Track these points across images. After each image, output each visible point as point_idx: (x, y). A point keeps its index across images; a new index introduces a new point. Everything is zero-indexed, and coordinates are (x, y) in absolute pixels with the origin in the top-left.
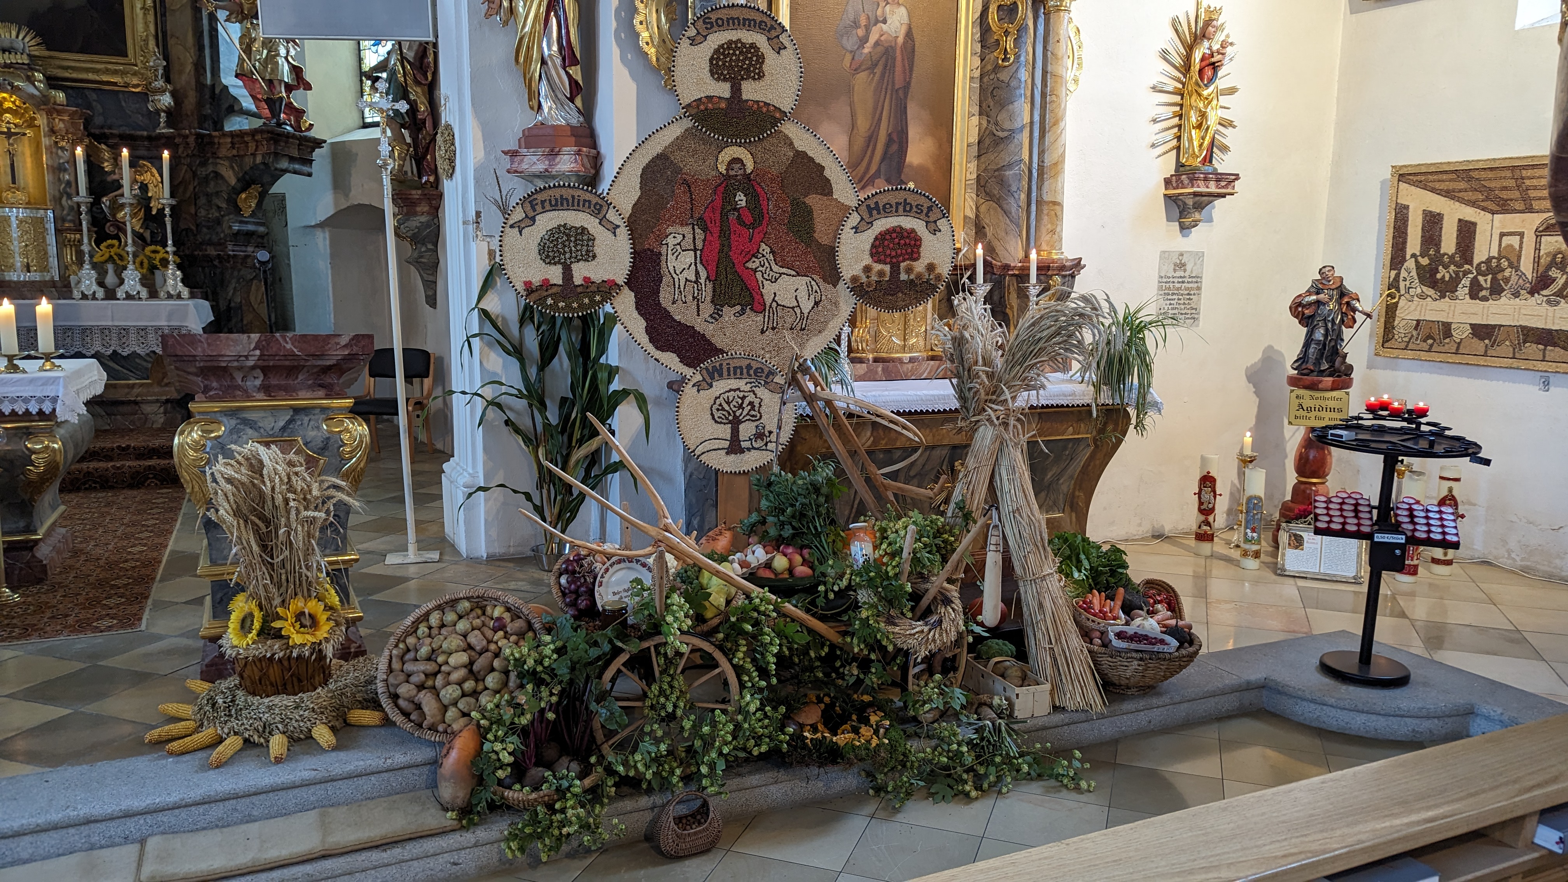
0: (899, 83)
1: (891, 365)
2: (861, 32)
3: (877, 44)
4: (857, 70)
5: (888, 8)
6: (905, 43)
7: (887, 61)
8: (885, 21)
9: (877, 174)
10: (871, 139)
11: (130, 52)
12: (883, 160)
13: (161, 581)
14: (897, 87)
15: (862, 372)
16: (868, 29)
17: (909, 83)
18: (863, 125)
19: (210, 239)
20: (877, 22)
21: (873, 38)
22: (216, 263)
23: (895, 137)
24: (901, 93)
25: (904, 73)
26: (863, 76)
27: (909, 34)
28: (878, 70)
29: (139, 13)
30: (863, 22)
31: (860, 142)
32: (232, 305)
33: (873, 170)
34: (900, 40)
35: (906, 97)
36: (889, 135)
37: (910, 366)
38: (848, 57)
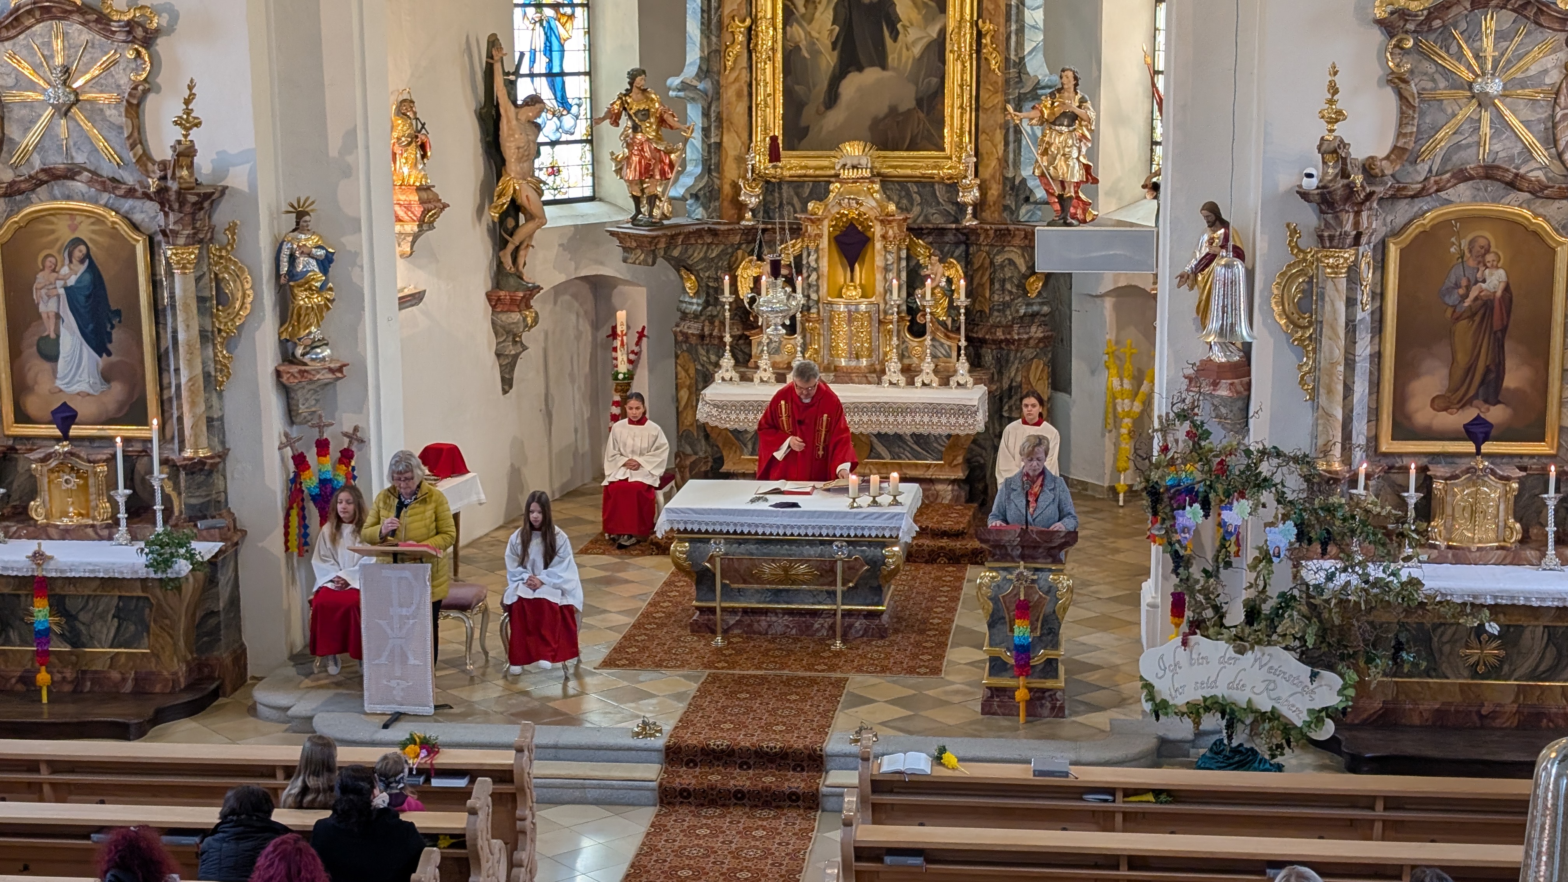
0: (1497, 324)
1: (1460, 552)
2: (1461, 291)
3: (1476, 299)
4: (1458, 319)
5: (1487, 271)
6: (1502, 296)
7: (1484, 314)
8: (1484, 281)
9: (1476, 396)
10: (1470, 369)
11: (947, 146)
12: (1482, 383)
13: (952, 647)
14: (1495, 329)
15: (1433, 556)
16: (1468, 288)
17: (1507, 326)
18: (1462, 359)
19: (999, 322)
20: (1476, 282)
21: (1473, 294)
22: (1003, 345)
23: (1492, 367)
24: (1499, 334)
25: (1502, 320)
26: (1464, 323)
27: (1507, 289)
28: (1477, 319)
29: (957, 112)
30: (1464, 282)
31: (1459, 373)
32: (1014, 384)
33: (1471, 393)
34: (1499, 294)
35: (1503, 337)
36: (1487, 367)
37: (1478, 554)
38: (1449, 311)
